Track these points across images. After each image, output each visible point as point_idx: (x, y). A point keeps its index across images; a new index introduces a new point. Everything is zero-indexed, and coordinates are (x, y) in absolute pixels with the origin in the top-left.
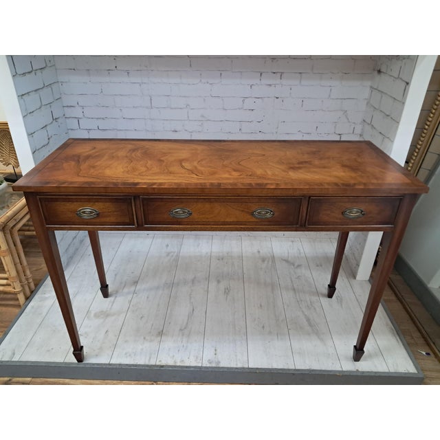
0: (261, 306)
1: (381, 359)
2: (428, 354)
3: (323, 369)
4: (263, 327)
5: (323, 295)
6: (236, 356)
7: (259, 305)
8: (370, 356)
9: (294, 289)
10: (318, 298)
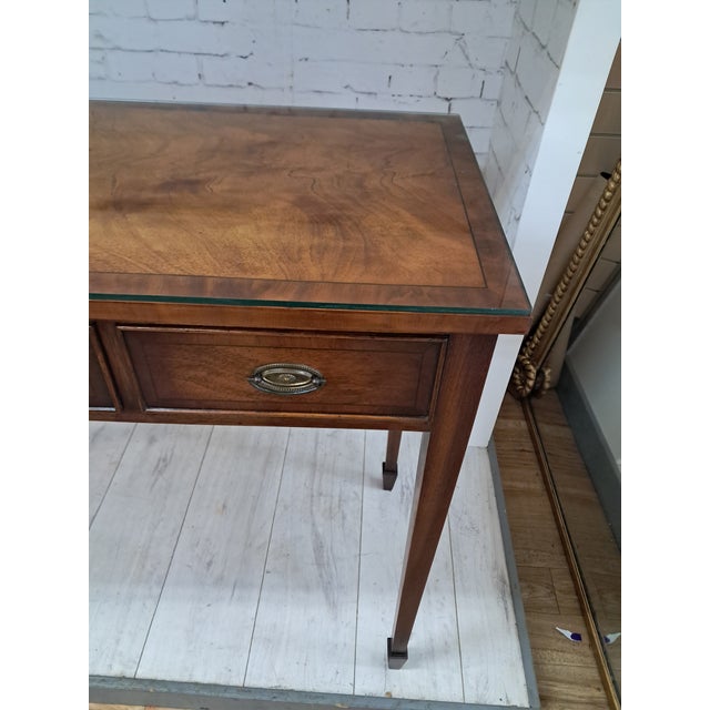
0: (224, 507)
1: (454, 663)
2: (576, 637)
3: (309, 688)
4: (210, 564)
5: (373, 482)
6: (118, 641)
7: (220, 506)
8: (431, 654)
9: (314, 465)
10: (358, 489)
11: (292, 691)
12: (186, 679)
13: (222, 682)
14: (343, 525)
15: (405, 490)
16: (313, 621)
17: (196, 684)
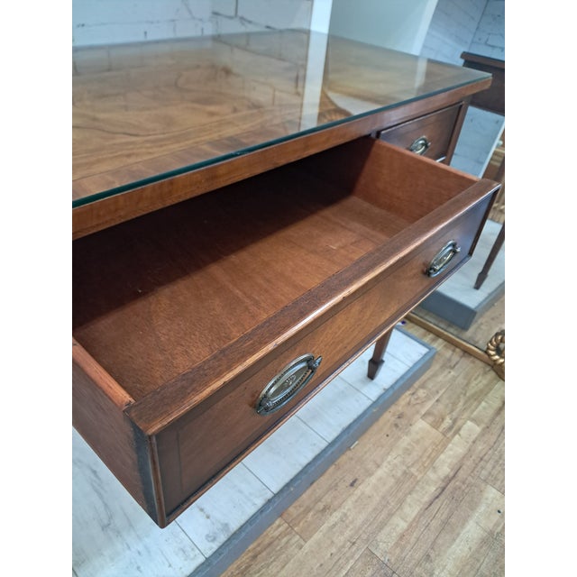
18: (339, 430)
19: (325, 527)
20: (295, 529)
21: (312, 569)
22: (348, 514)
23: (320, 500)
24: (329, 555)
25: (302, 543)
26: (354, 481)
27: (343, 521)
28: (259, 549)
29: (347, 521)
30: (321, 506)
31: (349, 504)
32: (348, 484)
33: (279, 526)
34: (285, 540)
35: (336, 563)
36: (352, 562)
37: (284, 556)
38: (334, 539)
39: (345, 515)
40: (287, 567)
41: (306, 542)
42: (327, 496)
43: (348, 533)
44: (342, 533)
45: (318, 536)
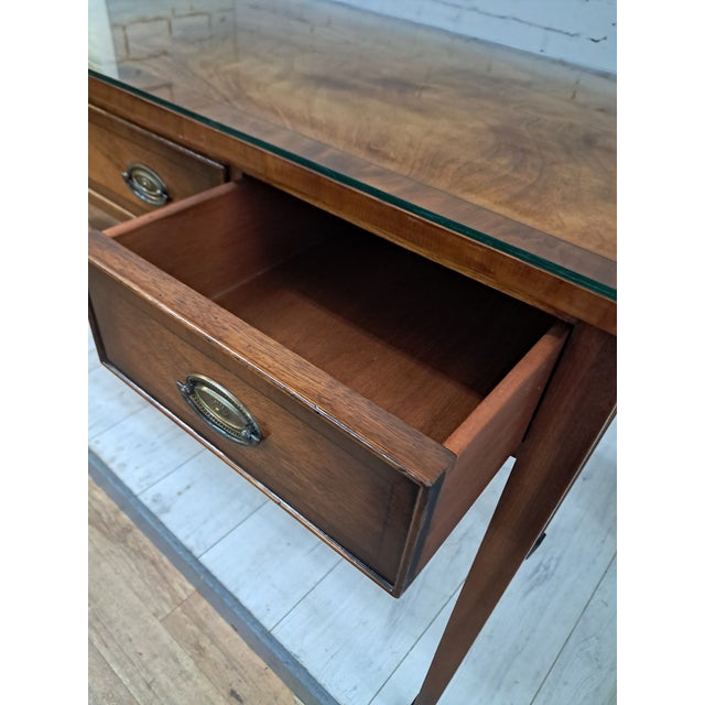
11: (305, 669)
12: (231, 589)
13: (256, 614)
14: (453, 559)
15: (542, 569)
16: (365, 624)
17: (236, 600)
18: (294, 650)
19: (176, 647)
20: (179, 609)
21: (129, 628)
22: (190, 683)
23: (213, 642)
24: (140, 650)
25: (160, 617)
26: (237, 697)
27: (180, 674)
28: (162, 567)
29: (179, 680)
30: (205, 643)
31: (204, 685)
32: (235, 687)
33: (185, 589)
34: (168, 596)
35: (130, 659)
36: (126, 681)
37: (149, 595)
38: (159, 659)
39: (189, 678)
40: (137, 598)
41: (161, 621)
42: (218, 653)
43: (163, 679)
44: (165, 671)
45: (166, 637)
